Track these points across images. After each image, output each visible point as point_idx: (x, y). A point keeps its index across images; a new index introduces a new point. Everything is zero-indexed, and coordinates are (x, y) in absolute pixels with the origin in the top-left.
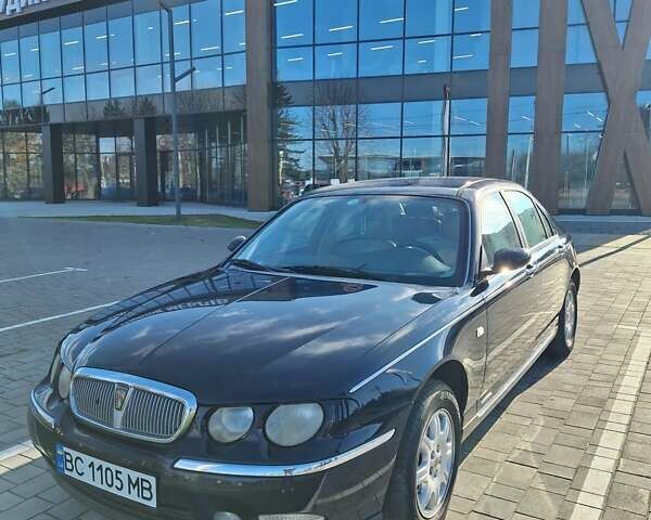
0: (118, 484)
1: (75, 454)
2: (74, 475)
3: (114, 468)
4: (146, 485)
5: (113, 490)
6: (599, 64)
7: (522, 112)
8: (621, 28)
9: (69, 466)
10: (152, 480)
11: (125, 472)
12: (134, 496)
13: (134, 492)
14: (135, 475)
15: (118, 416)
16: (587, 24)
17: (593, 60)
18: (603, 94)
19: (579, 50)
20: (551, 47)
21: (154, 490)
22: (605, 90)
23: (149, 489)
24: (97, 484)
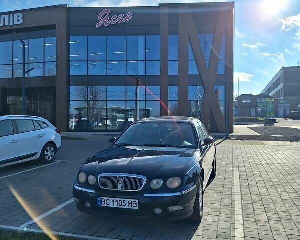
0: (124, 205)
1: (106, 199)
2: (106, 205)
3: (122, 200)
4: (135, 203)
5: (122, 207)
6: (200, 75)
7: (173, 92)
8: (208, 62)
9: (103, 203)
10: (137, 201)
11: (127, 200)
12: (130, 207)
13: (130, 206)
14: (130, 201)
15: (120, 186)
16: (196, 60)
17: (198, 74)
18: (202, 87)
19: (193, 70)
20: (183, 68)
21: (138, 204)
22: (203, 85)
23: (136, 204)
24: (116, 206)
